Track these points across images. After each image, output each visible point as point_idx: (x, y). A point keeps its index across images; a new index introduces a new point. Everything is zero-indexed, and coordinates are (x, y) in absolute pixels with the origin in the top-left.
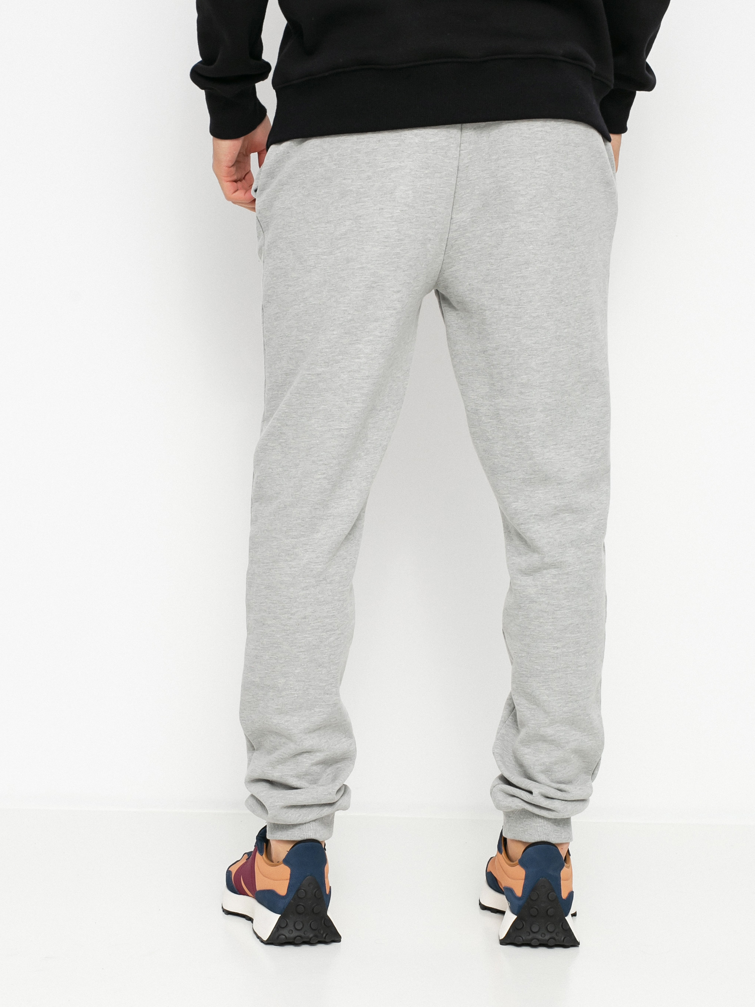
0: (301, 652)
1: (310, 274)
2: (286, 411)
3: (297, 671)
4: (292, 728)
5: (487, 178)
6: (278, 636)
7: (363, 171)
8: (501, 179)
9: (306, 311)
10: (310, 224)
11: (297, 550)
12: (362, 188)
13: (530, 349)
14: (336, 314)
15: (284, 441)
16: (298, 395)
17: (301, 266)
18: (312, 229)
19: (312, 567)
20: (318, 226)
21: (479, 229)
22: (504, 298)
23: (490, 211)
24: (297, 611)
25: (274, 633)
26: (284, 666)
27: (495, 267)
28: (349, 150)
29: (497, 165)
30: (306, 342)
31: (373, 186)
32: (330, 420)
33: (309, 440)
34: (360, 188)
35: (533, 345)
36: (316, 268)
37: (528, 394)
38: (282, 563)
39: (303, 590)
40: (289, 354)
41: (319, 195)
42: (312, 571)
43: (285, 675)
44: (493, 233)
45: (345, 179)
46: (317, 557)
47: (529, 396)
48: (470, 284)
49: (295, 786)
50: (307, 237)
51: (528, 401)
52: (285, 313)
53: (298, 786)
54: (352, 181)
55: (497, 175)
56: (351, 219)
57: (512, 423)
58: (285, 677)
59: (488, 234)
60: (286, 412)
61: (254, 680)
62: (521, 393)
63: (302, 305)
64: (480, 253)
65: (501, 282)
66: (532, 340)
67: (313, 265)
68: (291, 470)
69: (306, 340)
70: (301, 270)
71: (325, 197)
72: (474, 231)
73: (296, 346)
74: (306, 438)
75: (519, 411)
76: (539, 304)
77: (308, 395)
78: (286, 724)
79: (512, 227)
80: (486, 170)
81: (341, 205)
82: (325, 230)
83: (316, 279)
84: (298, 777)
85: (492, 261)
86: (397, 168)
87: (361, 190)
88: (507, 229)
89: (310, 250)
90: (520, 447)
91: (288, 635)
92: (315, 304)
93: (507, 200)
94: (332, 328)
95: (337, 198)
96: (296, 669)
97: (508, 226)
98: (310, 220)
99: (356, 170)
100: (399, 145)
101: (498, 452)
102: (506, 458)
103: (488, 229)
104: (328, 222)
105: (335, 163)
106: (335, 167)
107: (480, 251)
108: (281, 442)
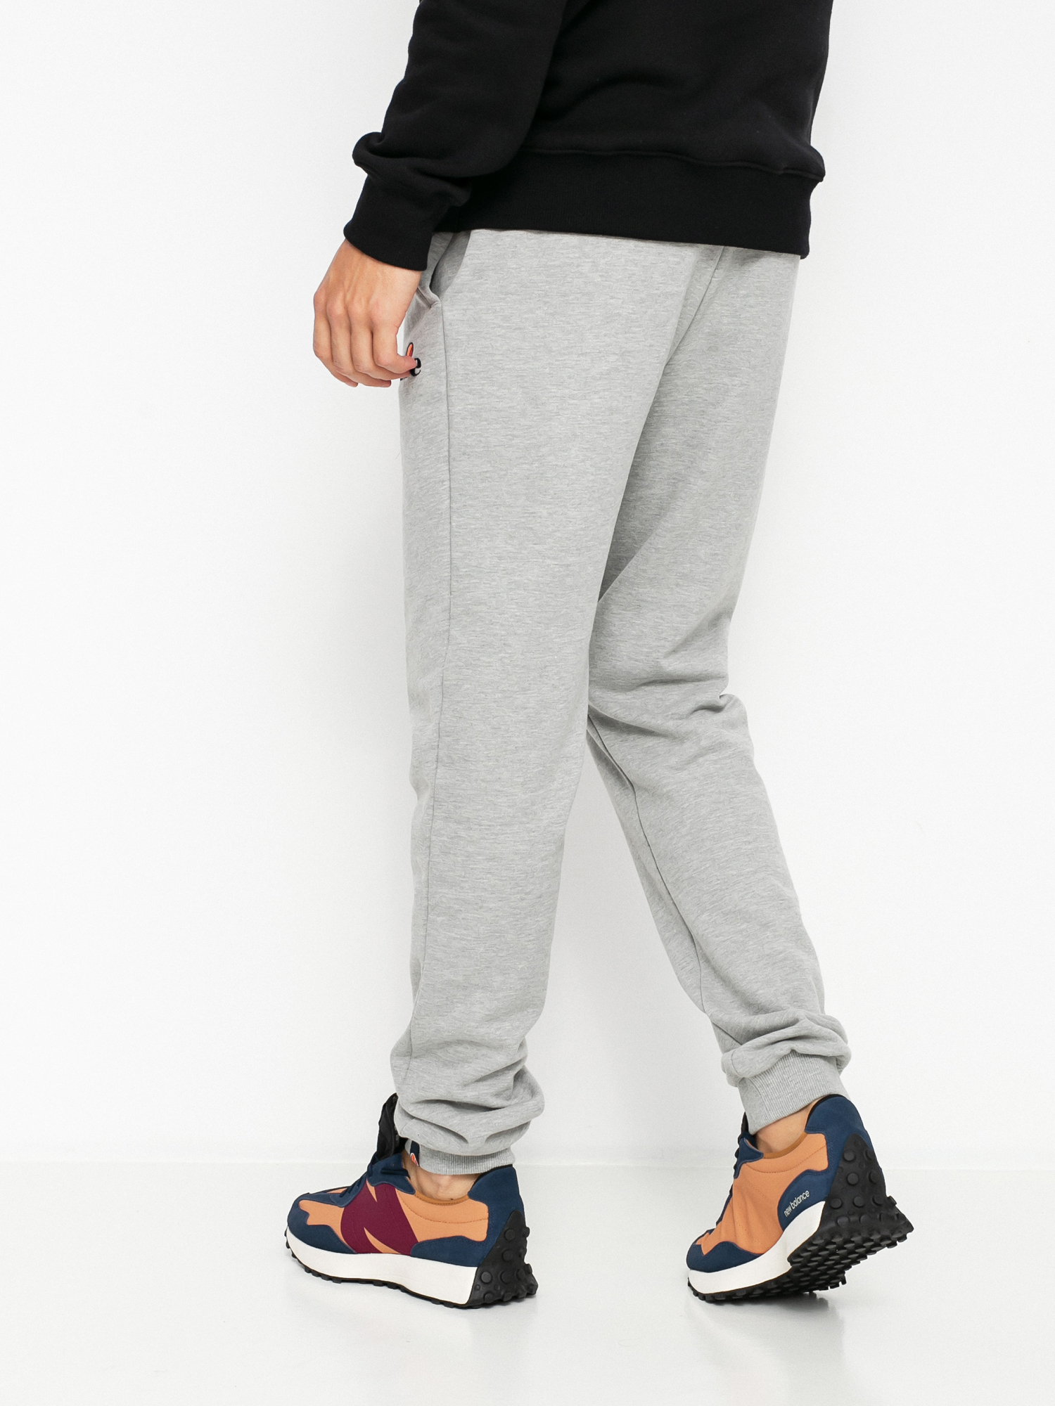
0: (530, 941)
1: (549, 423)
2: (518, 614)
3: (521, 966)
4: (506, 1038)
5: (726, 316)
6: (503, 922)
7: (637, 290)
8: (744, 322)
9: (542, 474)
10: (553, 354)
11: (535, 807)
12: (634, 314)
13: (703, 533)
14: (595, 485)
15: (507, 655)
16: (537, 593)
17: (536, 410)
18: (556, 360)
19: (554, 829)
20: (566, 357)
21: (693, 376)
22: (705, 472)
23: (716, 358)
24: (533, 890)
25: (498, 918)
26: (506, 960)
27: (705, 429)
28: (623, 260)
29: (744, 303)
30: (540, 517)
31: (645, 312)
32: (570, 628)
33: (543, 655)
34: (632, 314)
35: (708, 529)
36: (559, 415)
37: (686, 588)
38: (517, 826)
39: (542, 860)
40: (509, 530)
41: (570, 315)
42: (554, 834)
43: (504, 972)
44: (713, 385)
45: (612, 298)
46: (559, 816)
47: (686, 590)
48: (662, 444)
49: (496, 1106)
50: (547, 370)
51: (684, 596)
52: (503, 473)
53: (499, 1106)
54: (623, 303)
55: (740, 315)
56: (617, 354)
57: (657, 620)
58: (504, 974)
59: (705, 386)
60: (516, 616)
61: (454, 979)
62: (677, 585)
63: (536, 465)
64: (688, 407)
65: (709, 451)
66: (709, 523)
67: (555, 411)
68: (517, 696)
69: (539, 514)
70: (535, 416)
71: (580, 320)
72: (685, 377)
73: (523, 520)
74: (539, 653)
75: (670, 607)
76: (730, 481)
77: (552, 593)
78: (498, 1033)
79: (742, 385)
80: (727, 305)
81: (604, 333)
82: (577, 365)
83: (559, 432)
84: (498, 1095)
85: (704, 421)
86: (673, 294)
87: (633, 316)
88: (735, 385)
89: (553, 390)
90: (659, 652)
91: (517, 921)
92: (557, 465)
93: (744, 349)
94: (590, 502)
95: (599, 322)
96: (520, 964)
97: (737, 382)
98: (554, 349)
99: (629, 287)
100: (678, 263)
101: (624, 654)
102: (636, 663)
103: (706, 379)
104: (582, 354)
105: (601, 274)
106: (600, 280)
107: (687, 405)
108: (504, 657)
